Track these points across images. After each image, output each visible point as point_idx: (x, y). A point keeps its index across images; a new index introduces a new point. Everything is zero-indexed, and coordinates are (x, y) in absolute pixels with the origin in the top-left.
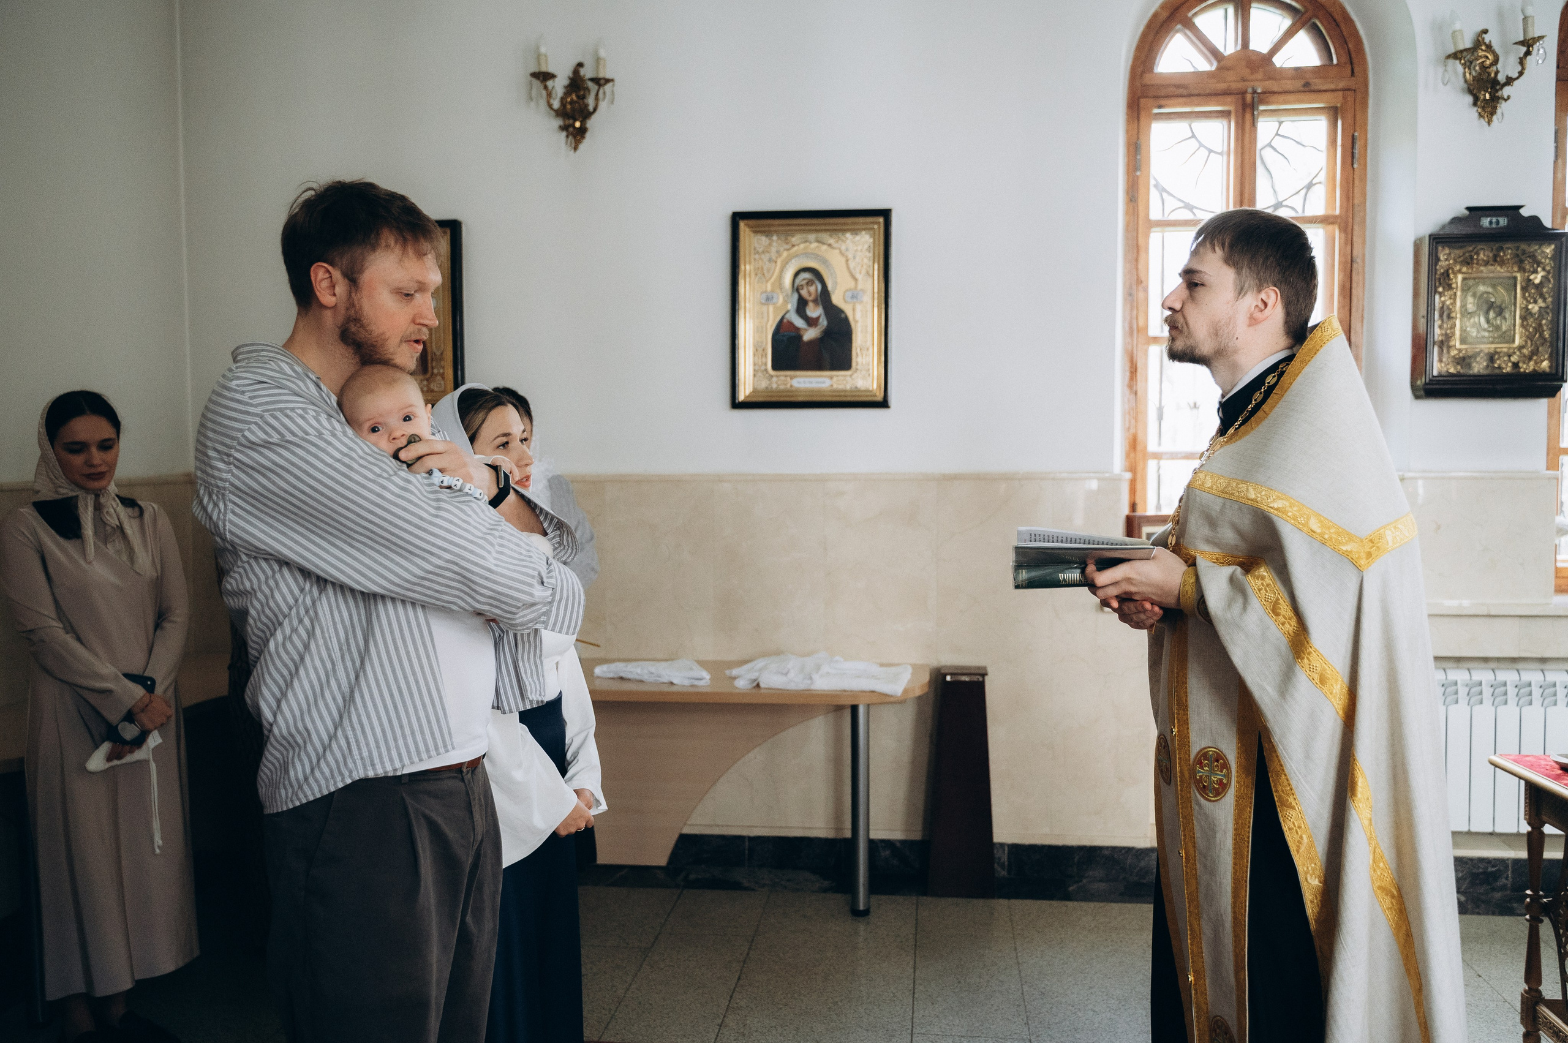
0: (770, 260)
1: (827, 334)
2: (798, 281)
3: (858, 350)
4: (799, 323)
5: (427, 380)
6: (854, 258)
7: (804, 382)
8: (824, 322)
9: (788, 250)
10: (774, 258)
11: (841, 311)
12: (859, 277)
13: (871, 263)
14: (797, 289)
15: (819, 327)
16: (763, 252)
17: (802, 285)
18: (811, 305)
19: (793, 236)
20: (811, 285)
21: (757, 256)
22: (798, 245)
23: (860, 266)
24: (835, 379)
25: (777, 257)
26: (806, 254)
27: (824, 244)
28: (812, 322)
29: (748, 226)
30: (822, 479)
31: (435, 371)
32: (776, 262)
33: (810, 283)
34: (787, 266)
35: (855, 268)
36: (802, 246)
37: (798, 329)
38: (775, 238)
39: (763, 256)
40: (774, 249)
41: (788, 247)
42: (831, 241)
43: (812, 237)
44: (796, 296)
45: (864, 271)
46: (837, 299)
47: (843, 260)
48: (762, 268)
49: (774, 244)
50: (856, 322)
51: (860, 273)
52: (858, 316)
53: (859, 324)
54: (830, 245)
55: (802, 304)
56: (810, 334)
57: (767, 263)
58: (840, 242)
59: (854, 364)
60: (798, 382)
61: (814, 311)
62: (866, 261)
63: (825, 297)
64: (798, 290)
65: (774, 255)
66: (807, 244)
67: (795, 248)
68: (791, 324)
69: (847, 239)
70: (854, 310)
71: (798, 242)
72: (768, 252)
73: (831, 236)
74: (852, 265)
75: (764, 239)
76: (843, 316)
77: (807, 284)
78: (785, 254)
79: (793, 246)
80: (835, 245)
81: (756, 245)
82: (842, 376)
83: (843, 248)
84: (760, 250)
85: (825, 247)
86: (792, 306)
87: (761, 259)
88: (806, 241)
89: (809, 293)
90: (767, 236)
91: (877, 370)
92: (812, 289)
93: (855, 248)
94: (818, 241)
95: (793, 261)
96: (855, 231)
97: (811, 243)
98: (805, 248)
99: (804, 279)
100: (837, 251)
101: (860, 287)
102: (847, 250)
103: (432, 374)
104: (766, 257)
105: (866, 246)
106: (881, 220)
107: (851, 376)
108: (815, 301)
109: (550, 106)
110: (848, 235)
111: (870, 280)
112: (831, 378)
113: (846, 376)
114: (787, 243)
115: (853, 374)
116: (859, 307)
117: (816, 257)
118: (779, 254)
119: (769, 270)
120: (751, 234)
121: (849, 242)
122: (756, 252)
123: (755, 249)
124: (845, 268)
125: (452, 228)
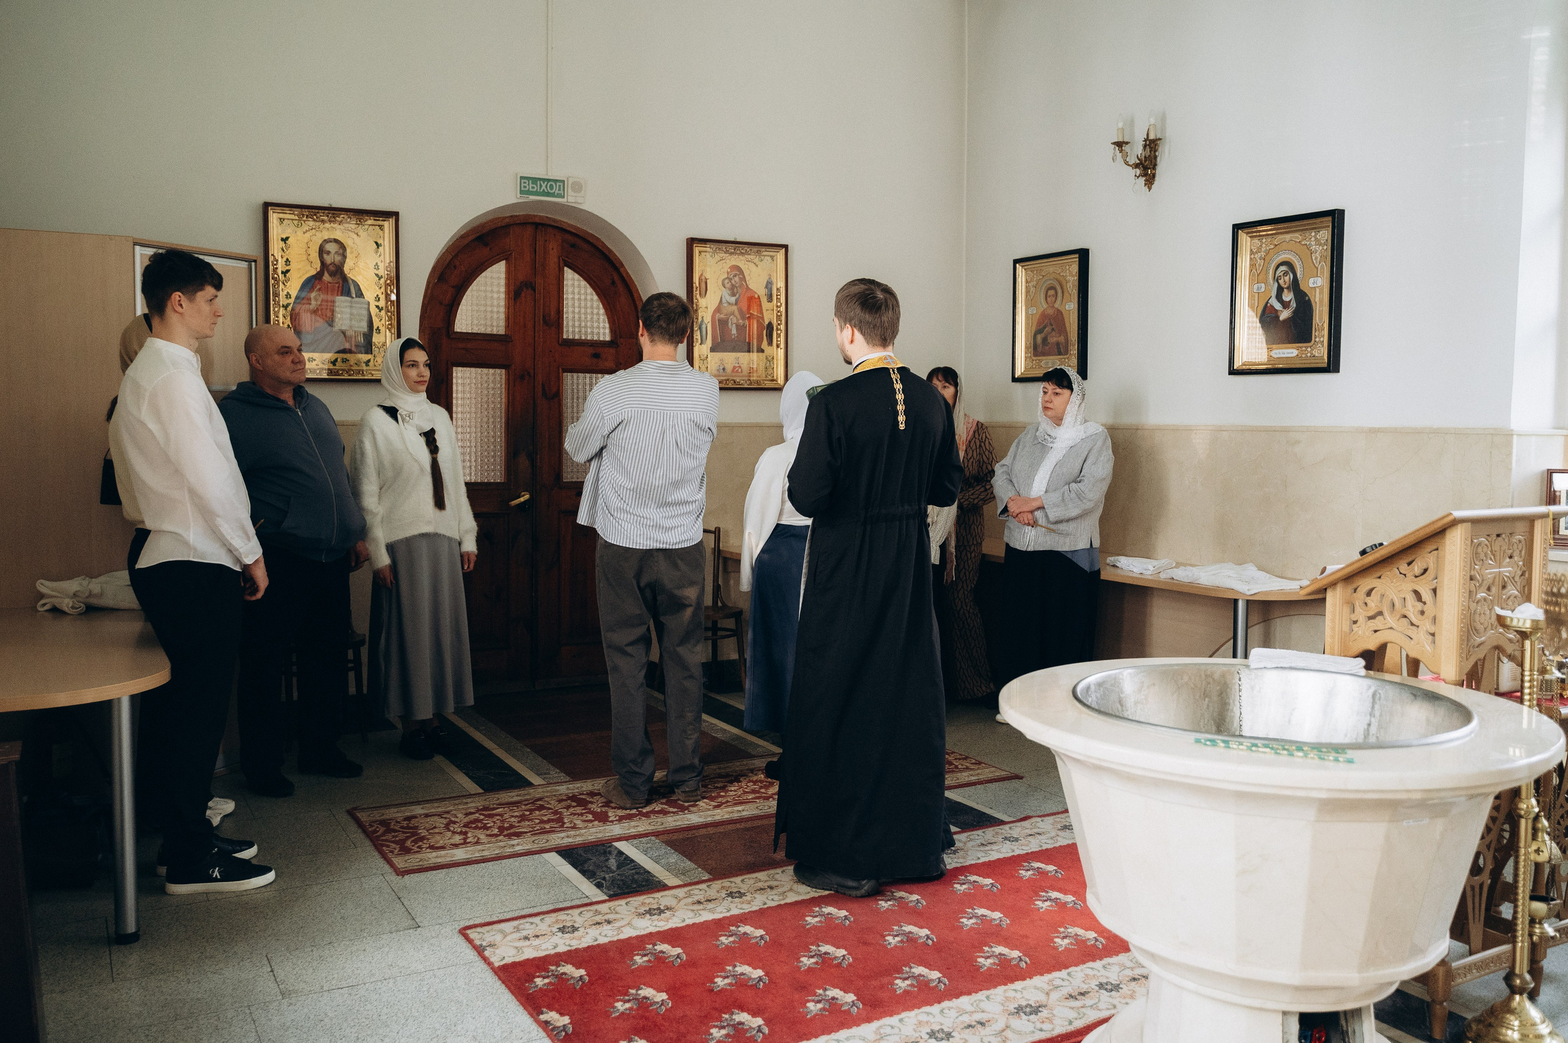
0: (1260, 258)
1: (1295, 312)
2: (1278, 272)
4: (1278, 306)
6: (1317, 251)
7: (1279, 353)
8: (1294, 305)
9: (1271, 249)
10: (1263, 256)
11: (1306, 295)
12: (1319, 266)
13: (1327, 255)
15: (1290, 308)
16: (1256, 253)
17: (1280, 276)
18: (1285, 290)
19: (1276, 238)
20: (1287, 276)
21: (1252, 256)
22: (1279, 244)
23: (1319, 257)
25: (1266, 256)
26: (1285, 251)
27: (1296, 242)
28: (1285, 305)
29: (1247, 233)
30: (1286, 430)
31: (1072, 352)
32: (1264, 259)
33: (1286, 274)
35: (1316, 258)
36: (1282, 245)
37: (1276, 311)
38: (1264, 241)
39: (1256, 256)
40: (1263, 250)
41: (1272, 247)
42: (1302, 239)
43: (1288, 237)
44: (1276, 285)
45: (1322, 262)
47: (1309, 253)
48: (1255, 265)
49: (1264, 245)
50: (1316, 303)
51: (1319, 262)
54: (1301, 243)
55: (1280, 290)
56: (1285, 315)
57: (1258, 261)
58: (1307, 239)
59: (1313, 337)
60: (1276, 354)
61: (1288, 296)
62: (1323, 252)
63: (1295, 285)
64: (1277, 280)
65: (1263, 254)
66: (1286, 242)
67: (1278, 247)
68: (1272, 306)
69: (1311, 236)
71: (1279, 242)
72: (1259, 252)
73: (1301, 235)
74: (1314, 257)
75: (1256, 241)
76: (1307, 298)
77: (1284, 274)
78: (1271, 252)
79: (1276, 245)
80: (1305, 241)
81: (1253, 248)
83: (1309, 243)
84: (1255, 251)
85: (1298, 244)
86: (1274, 293)
87: (1254, 258)
88: (1284, 241)
89: (1285, 282)
90: (1258, 240)
92: (1287, 278)
93: (1317, 243)
94: (1292, 240)
96: (1317, 229)
97: (1288, 241)
98: (1284, 246)
99: (1282, 271)
100: (1307, 246)
101: (1320, 273)
102: (1313, 245)
104: (1257, 256)
105: (1324, 241)
106: (1330, 218)
108: (1288, 288)
109: (1127, 163)
110: (1313, 233)
114: (1273, 244)
116: (1317, 291)
118: (1267, 253)
119: (1260, 265)
120: (1249, 239)
121: (1313, 239)
122: (1252, 252)
123: (1251, 250)
124: (1310, 260)
125: (1083, 255)
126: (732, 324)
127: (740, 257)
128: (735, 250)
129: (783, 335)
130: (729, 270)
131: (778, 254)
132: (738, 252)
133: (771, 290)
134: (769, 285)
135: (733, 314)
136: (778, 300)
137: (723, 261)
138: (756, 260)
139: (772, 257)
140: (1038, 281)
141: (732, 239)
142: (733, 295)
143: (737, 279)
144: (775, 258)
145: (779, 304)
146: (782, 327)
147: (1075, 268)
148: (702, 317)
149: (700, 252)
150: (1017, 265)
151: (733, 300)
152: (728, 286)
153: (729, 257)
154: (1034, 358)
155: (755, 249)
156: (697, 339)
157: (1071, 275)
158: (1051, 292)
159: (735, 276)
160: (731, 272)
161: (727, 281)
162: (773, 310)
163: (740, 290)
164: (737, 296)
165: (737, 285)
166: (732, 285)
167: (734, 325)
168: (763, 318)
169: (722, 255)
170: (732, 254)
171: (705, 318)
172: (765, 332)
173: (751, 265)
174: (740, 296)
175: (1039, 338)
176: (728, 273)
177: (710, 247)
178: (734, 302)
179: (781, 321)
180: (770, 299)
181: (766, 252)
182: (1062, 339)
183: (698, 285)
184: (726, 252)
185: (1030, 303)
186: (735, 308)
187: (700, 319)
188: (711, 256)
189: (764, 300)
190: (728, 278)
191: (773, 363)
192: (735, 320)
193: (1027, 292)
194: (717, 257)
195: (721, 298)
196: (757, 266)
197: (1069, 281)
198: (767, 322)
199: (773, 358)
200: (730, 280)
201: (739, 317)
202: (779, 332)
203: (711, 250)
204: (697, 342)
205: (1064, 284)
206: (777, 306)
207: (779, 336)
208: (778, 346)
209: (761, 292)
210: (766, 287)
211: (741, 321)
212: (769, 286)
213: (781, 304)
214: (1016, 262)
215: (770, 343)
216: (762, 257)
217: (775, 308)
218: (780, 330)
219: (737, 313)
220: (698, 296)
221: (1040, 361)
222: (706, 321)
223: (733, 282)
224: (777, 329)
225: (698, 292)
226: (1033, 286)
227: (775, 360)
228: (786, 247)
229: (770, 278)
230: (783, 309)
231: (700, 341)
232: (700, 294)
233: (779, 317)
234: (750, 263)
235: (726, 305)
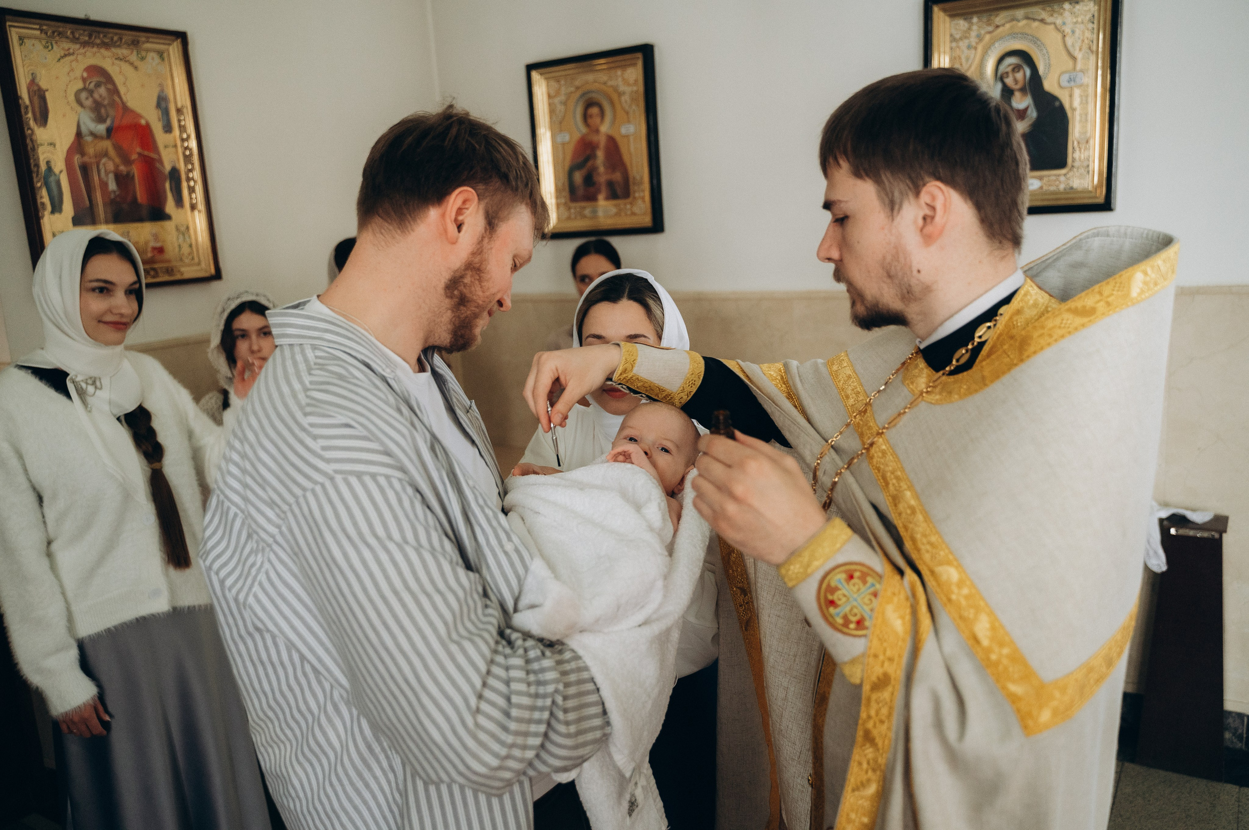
0: (969, 47)
1: (1036, 126)
2: (1003, 68)
3: (1076, 143)
5: (631, 203)
6: (1073, 32)
8: (1033, 114)
9: (990, 32)
10: (974, 44)
11: (1055, 98)
12: (1079, 56)
13: (1095, 36)
14: (1000, 77)
15: (1026, 120)
16: (961, 39)
17: (1007, 73)
18: (1017, 94)
19: (997, 15)
20: (1018, 71)
21: (954, 44)
22: (1003, 25)
23: (1080, 41)
24: (1045, 179)
25: (977, 43)
26: (1013, 35)
27: (1034, 20)
28: (1018, 115)
29: (944, 10)
31: (637, 195)
32: (976, 48)
33: (1016, 68)
34: (989, 52)
35: (1073, 46)
36: (1008, 26)
38: (975, 20)
39: (961, 44)
40: (973, 34)
41: (990, 29)
42: (1044, 15)
43: (1020, 13)
44: (999, 86)
45: (1085, 47)
46: (1049, 85)
47: (1059, 36)
48: (960, 58)
49: (975, 27)
50: (1074, 110)
51: (1080, 49)
52: (1076, 103)
53: (1077, 113)
54: (1042, 21)
55: (1007, 93)
57: (966, 51)
58: (1055, 15)
59: (1069, 160)
61: (1022, 102)
62: (1088, 34)
63: (1035, 85)
64: (1002, 79)
65: (973, 40)
66: (1014, 22)
67: (1000, 29)
69: (1064, 9)
70: (1071, 96)
71: (1002, 22)
72: (966, 38)
73: (1044, 9)
74: (1069, 41)
75: (962, 24)
76: (1057, 104)
77: (1013, 70)
78: (987, 37)
79: (998, 27)
80: (1049, 20)
81: (954, 32)
82: (1055, 175)
83: (1059, 21)
84: (958, 36)
85: (1036, 24)
87: (958, 47)
88: (1012, 20)
89: (1016, 81)
90: (965, 19)
91: (1097, 165)
92: (1019, 76)
93: (1075, 20)
94: (1027, 18)
95: (997, 45)
97: (1018, 21)
98: (1012, 27)
99: (1010, 65)
100: (1052, 26)
101: (1079, 66)
102: (1064, 24)
103: (635, 198)
104: (963, 44)
105: (1089, 16)
107: (1065, 175)
108: (1023, 90)
110: (1067, 6)
111: (1093, 58)
112: (1041, 178)
113: (1059, 175)
114: (989, 25)
115: (1068, 173)
116: (1077, 92)
117: (1024, 35)
118: (980, 38)
119: (967, 59)
120: (947, 19)
121: (1067, 14)
122: (953, 39)
123: (951, 35)
124: (1061, 47)
125: (646, 52)
126: (107, 173)
127: (103, 51)
128: (90, 36)
129: (199, 189)
130: (85, 75)
131: (171, 48)
132: (98, 41)
133: (166, 113)
134: (162, 103)
135: (106, 154)
136: (182, 129)
137: (72, 58)
138: (133, 57)
139: (161, 54)
140: (569, 95)
141: (80, 15)
142: (100, 119)
143: (102, 90)
144: (165, 55)
145: (185, 136)
146: (196, 174)
147: (634, 73)
148: (48, 163)
149: (21, 39)
150: (535, 75)
151: (101, 128)
152: (89, 103)
153: (82, 51)
154: (573, 205)
155: (128, 36)
156: (43, 204)
157: (626, 82)
158: (594, 110)
159: (98, 85)
160: (89, 77)
161: (84, 95)
162: (175, 146)
163: (112, 112)
164: (109, 122)
165: (106, 102)
166: (95, 102)
167: (111, 176)
168: (161, 161)
169: (66, 45)
170: (85, 44)
171: (52, 165)
172: (167, 185)
173: (126, 67)
174: (113, 122)
175: (578, 177)
176: (84, 80)
177: (41, 30)
178: (104, 133)
179: (193, 164)
180: (168, 128)
181: (152, 44)
182: (617, 176)
183: (27, 102)
184: (75, 40)
185: (557, 126)
186: (107, 144)
187: (43, 167)
188: (46, 47)
189: (157, 128)
190: (84, 89)
191: (190, 236)
192: (111, 166)
193: (552, 111)
194: (58, 50)
195: (78, 126)
196: (136, 68)
197: (624, 93)
198: (168, 167)
199: (188, 228)
200: (91, 92)
201: (117, 160)
202: (192, 183)
203: (43, 36)
204: (44, 209)
205: (615, 97)
206: (183, 140)
207: (192, 190)
208: (193, 207)
209: (151, 116)
210: (158, 105)
211: (122, 168)
212: (163, 105)
213: (189, 137)
214: (530, 68)
215: (179, 202)
216: (144, 54)
217: (179, 143)
218: (193, 179)
219: (112, 152)
220: (32, 123)
221: (584, 208)
222: (56, 170)
223: (96, 96)
224: (188, 179)
225: (30, 115)
226: (561, 103)
227: (192, 231)
228: (182, 37)
229: (162, 91)
230: (193, 144)
231: (49, 208)
232: (35, 120)
233: (188, 159)
234: (122, 64)
235: (89, 139)
